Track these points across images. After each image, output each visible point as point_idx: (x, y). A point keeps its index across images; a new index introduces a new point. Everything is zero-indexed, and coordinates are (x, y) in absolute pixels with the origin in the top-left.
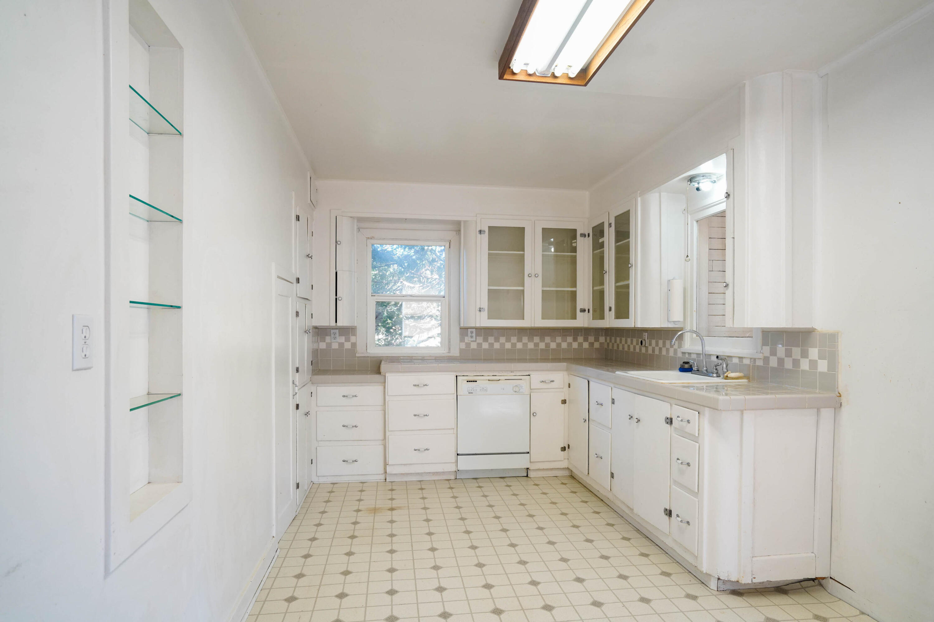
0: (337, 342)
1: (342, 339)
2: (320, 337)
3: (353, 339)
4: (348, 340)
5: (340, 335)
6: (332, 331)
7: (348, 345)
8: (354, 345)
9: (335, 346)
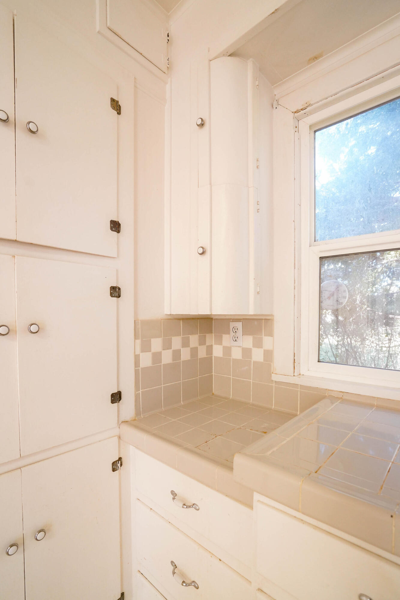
0: (240, 347)
1: (247, 342)
2: (214, 335)
3: (267, 342)
4: (258, 344)
5: (245, 332)
6: (232, 325)
7: (258, 356)
8: (268, 355)
9: (237, 354)
